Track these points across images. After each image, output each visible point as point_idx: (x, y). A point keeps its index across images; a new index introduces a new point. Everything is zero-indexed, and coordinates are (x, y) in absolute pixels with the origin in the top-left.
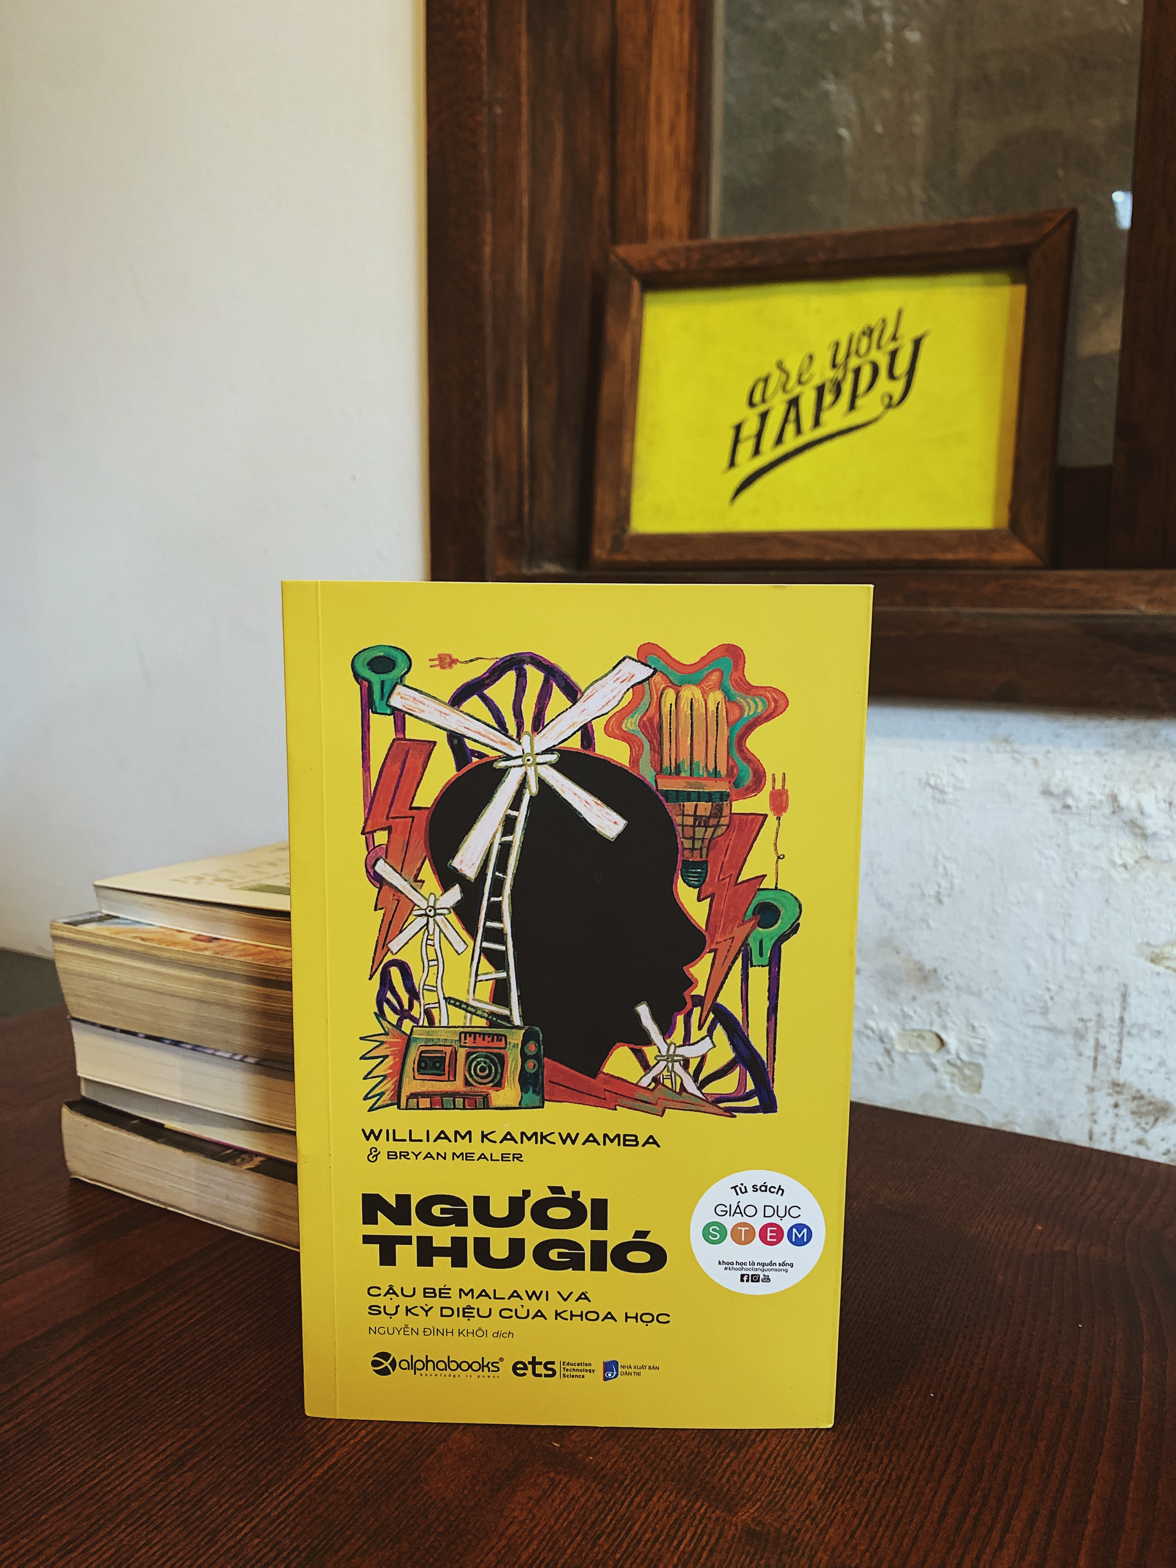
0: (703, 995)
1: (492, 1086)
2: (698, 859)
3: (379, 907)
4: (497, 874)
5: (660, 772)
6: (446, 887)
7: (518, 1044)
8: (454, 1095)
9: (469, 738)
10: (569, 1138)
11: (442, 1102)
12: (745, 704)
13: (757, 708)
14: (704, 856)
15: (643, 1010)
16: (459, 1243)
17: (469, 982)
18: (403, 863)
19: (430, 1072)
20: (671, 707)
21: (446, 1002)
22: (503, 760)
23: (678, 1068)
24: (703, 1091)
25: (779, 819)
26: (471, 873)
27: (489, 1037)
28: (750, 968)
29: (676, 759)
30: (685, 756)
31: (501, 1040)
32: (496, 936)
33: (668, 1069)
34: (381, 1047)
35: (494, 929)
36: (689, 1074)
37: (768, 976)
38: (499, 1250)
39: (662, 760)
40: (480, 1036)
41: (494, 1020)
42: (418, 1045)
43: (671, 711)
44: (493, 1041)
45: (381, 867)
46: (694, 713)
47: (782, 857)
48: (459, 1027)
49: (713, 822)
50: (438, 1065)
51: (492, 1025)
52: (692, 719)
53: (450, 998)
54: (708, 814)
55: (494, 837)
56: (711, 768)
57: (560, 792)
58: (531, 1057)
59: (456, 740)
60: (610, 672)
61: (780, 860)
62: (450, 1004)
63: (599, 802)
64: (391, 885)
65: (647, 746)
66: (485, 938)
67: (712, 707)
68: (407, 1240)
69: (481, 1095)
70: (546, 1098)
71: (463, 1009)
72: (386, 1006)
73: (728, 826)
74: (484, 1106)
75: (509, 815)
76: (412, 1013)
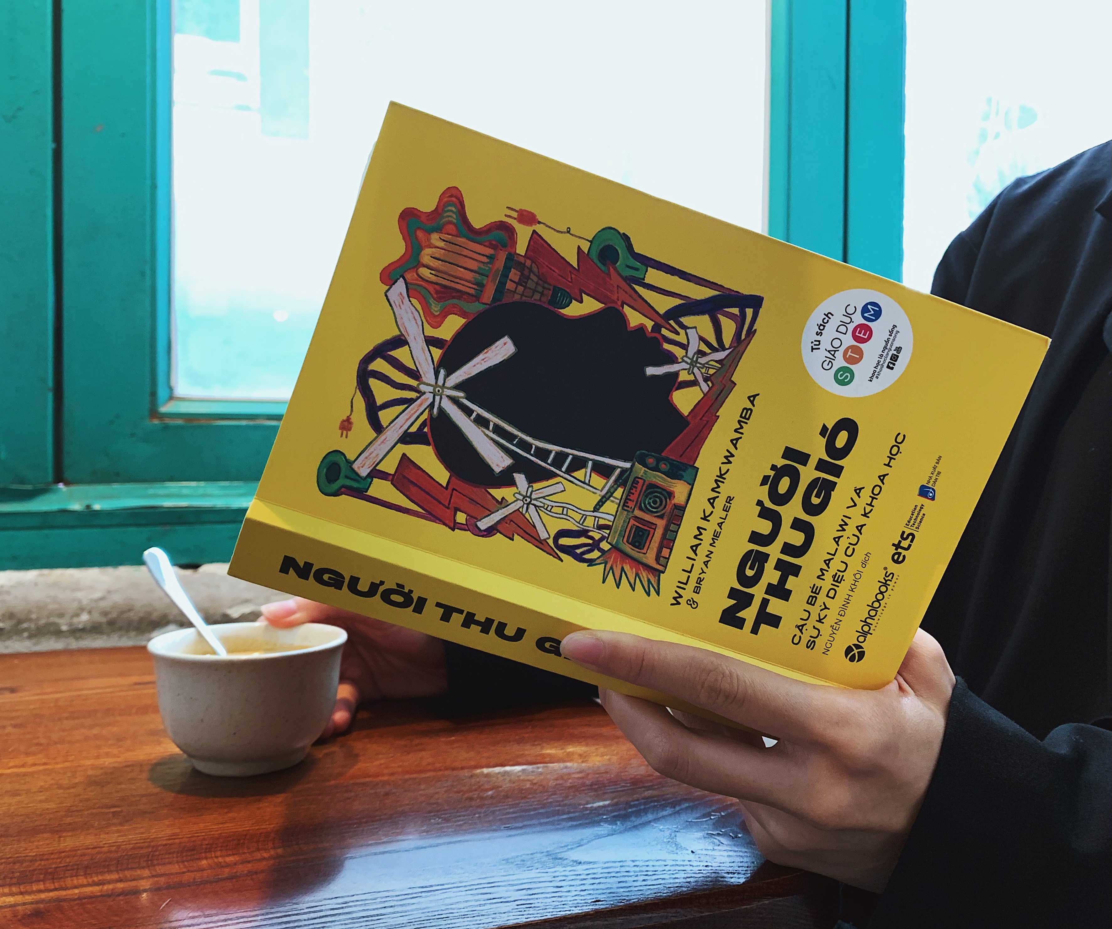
0: (653, 323)
1: (670, 499)
2: (551, 292)
3: (511, 536)
4: (515, 442)
5: (477, 298)
6: (513, 483)
7: (645, 470)
8: (667, 529)
9: (409, 428)
10: (729, 458)
11: (670, 540)
12: (447, 219)
13: (452, 211)
14: (549, 287)
15: (651, 371)
16: (780, 565)
17: (588, 490)
18: (484, 508)
19: (644, 541)
20: (432, 274)
21: (596, 512)
22: (433, 410)
23: (703, 360)
24: (727, 347)
25: (539, 223)
26: (508, 461)
27: (632, 490)
28: (645, 282)
29: (472, 284)
30: (470, 276)
31: (638, 482)
32: (560, 458)
33: (700, 367)
34: (615, 570)
35: (554, 459)
36: (710, 353)
37: (655, 270)
38: (797, 538)
39: (469, 294)
40: (630, 496)
41: (621, 481)
42: (622, 542)
43: (435, 275)
44: (636, 488)
45: (483, 524)
46: (442, 258)
47: (569, 230)
48: (618, 508)
49: (526, 272)
50: (641, 533)
51: (624, 485)
52: (446, 262)
53: (594, 508)
54: (519, 273)
55: (487, 436)
56: (485, 259)
57: (469, 376)
58: (657, 464)
59: (407, 438)
60: (393, 309)
61: (571, 232)
62: (599, 510)
63: (486, 351)
64: (499, 522)
65: (455, 301)
66: (560, 468)
67: (442, 244)
68: (765, 603)
69: (673, 511)
70: (691, 463)
71: (606, 501)
72: (586, 556)
73: (533, 262)
74: (682, 510)
75: (474, 419)
76: (597, 539)
